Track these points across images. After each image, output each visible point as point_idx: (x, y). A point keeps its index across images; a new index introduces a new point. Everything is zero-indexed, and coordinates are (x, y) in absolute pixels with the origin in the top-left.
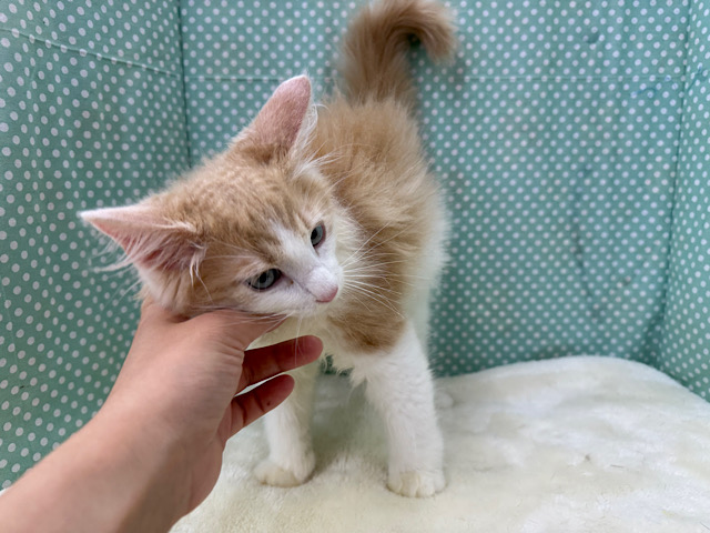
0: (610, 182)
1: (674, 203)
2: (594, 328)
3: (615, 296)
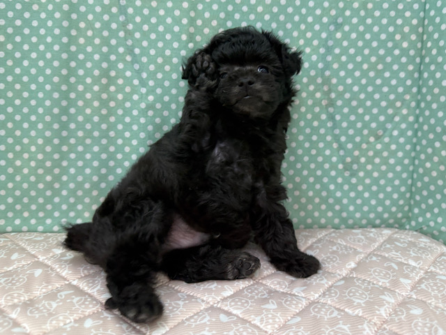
0: (361, 36)
1: (422, 58)
2: (347, 181)
3: (368, 150)
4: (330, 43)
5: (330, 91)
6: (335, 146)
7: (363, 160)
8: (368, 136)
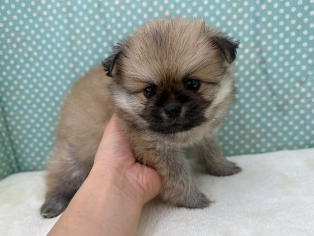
2: (281, 119)
3: (295, 94)
4: (258, 14)
5: (261, 52)
6: (269, 93)
7: (292, 102)
8: (294, 83)
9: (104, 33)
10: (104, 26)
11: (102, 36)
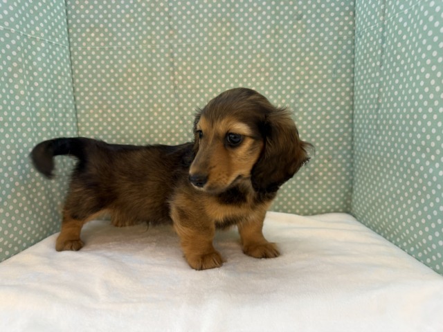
9: (177, 109)
10: (178, 104)
11: (175, 111)
